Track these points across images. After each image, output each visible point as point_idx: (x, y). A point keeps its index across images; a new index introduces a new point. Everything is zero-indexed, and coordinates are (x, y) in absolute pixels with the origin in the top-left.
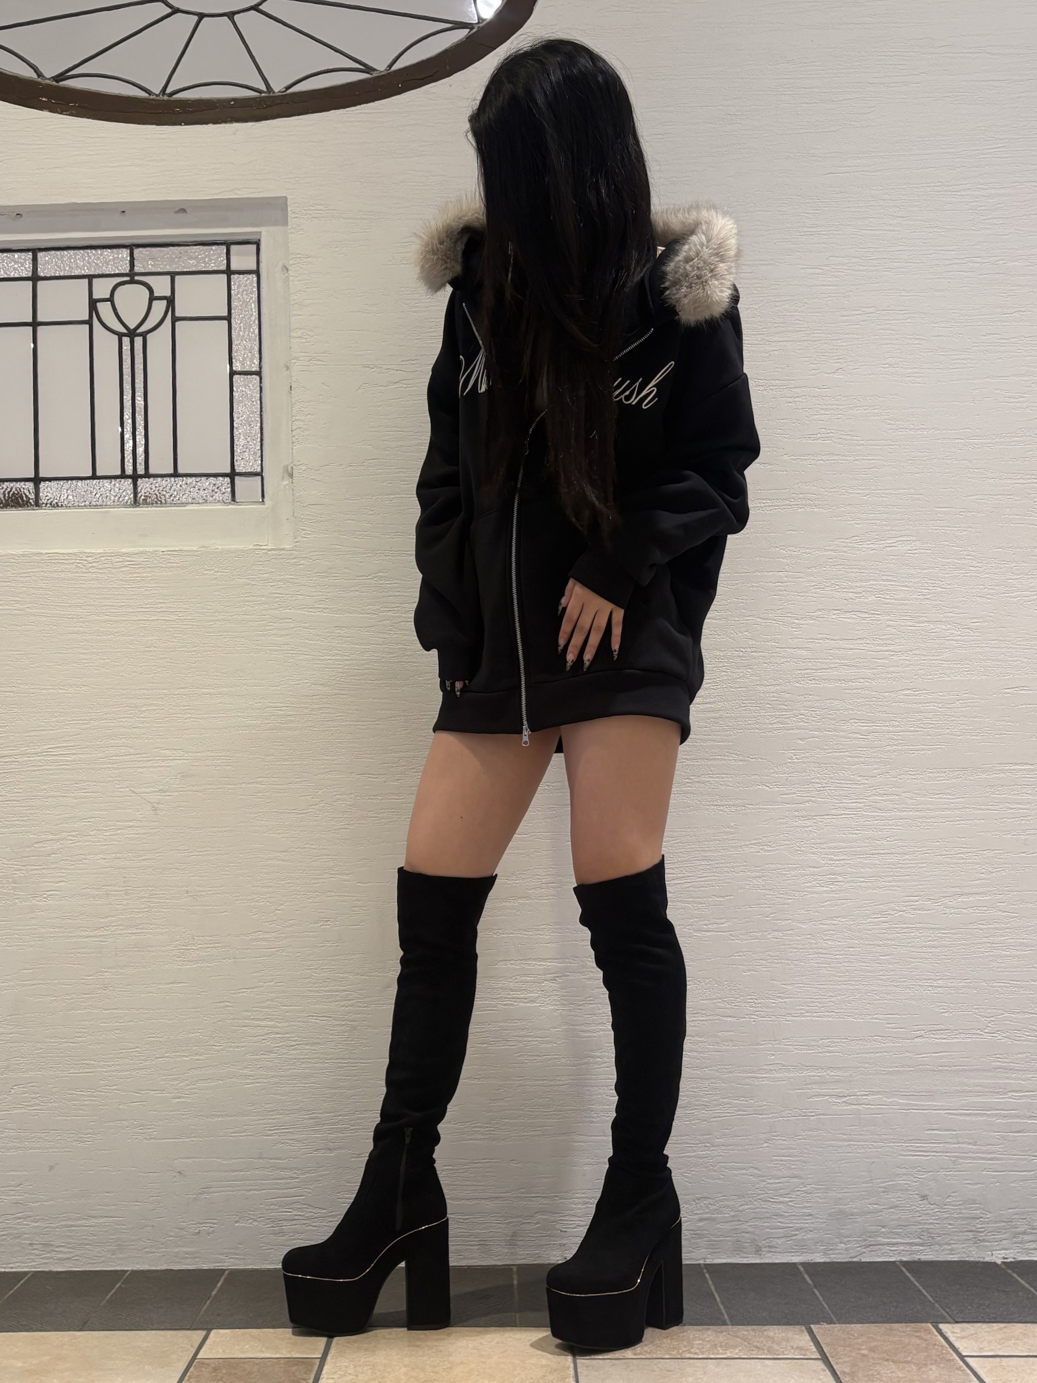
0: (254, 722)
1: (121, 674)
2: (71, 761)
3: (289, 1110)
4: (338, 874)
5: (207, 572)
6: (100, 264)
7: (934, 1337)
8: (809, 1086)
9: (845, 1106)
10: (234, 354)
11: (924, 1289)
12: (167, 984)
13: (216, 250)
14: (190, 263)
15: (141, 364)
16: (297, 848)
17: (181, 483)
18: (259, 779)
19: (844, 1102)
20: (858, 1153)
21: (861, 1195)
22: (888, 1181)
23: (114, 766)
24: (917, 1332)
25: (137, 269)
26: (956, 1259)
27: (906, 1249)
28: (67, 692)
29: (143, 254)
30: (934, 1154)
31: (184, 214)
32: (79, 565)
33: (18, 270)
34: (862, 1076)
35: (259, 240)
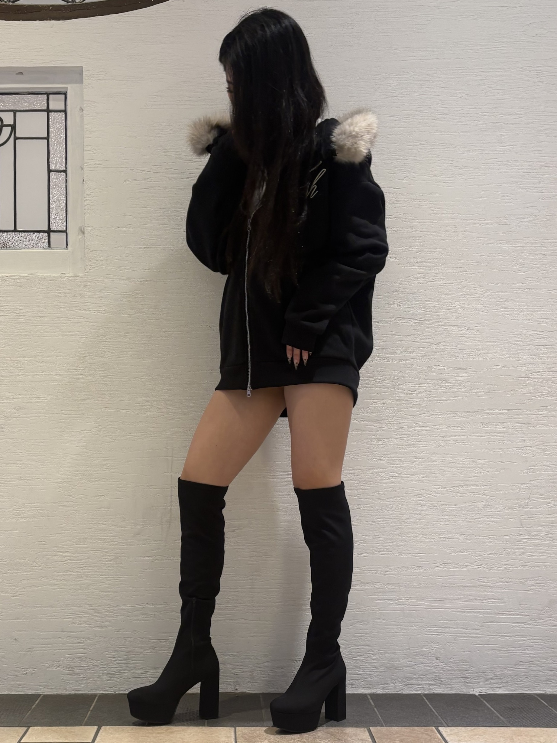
0: (60, 379)
3: (79, 604)
4: (109, 469)
5: (33, 288)
7: (435, 734)
8: (376, 594)
9: (396, 606)
10: (50, 160)
11: (434, 708)
12: (9, 530)
13: (40, 97)
14: (25, 105)
16: (85, 453)
17: (18, 236)
18: (63, 411)
19: (395, 603)
20: (403, 633)
21: (403, 657)
22: (418, 649)
24: (426, 731)
26: (454, 693)
27: (427, 687)
30: (444, 634)
31: (22, 76)
34: (406, 589)
35: (66, 92)
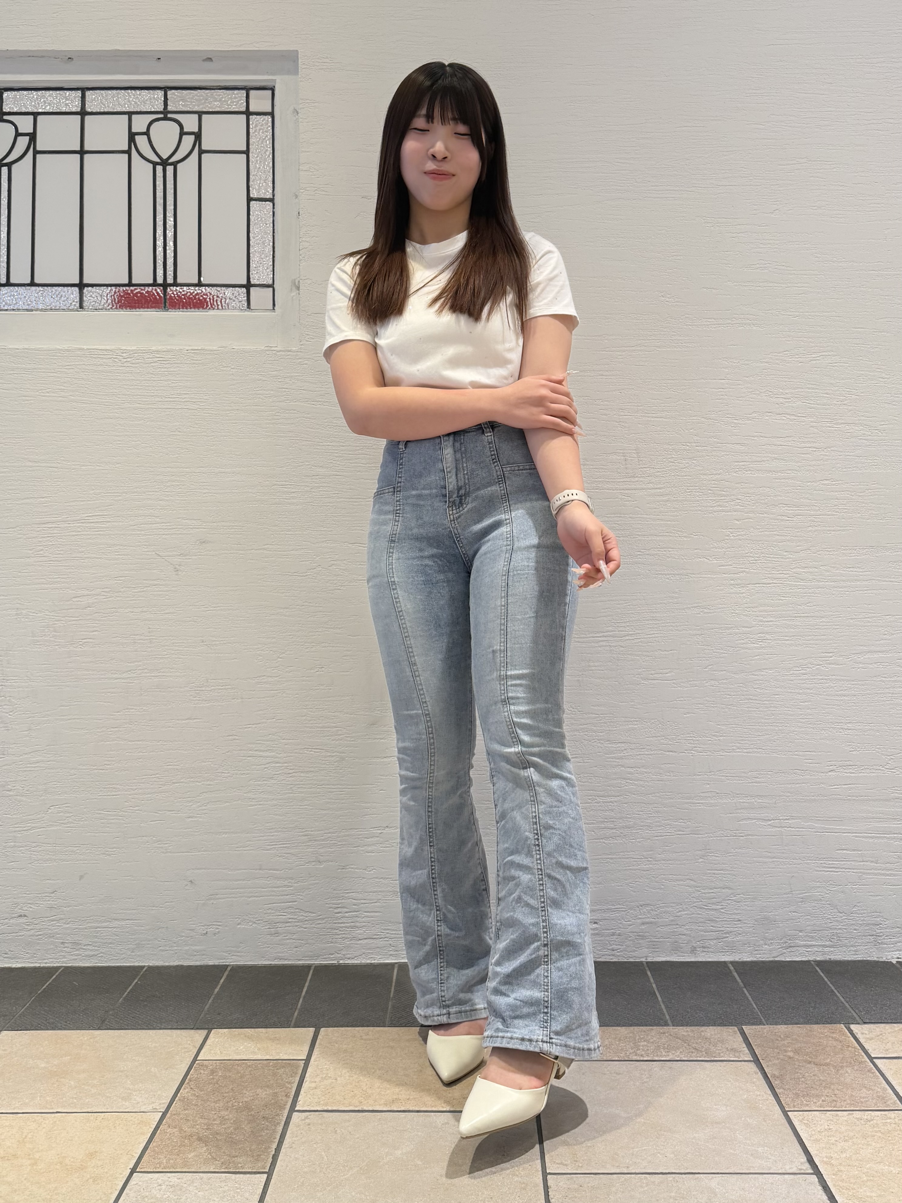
0: (263, 497)
1: (150, 454)
2: (105, 528)
3: (286, 828)
4: (332, 628)
5: (225, 367)
6: (139, 103)
7: (848, 1037)
8: (739, 811)
9: (770, 828)
10: (251, 183)
11: (836, 989)
12: (183, 720)
13: (237, 94)
14: (215, 105)
15: (171, 189)
16: (299, 605)
17: (204, 292)
18: (266, 546)
19: (769, 825)
20: (781, 868)
21: (783, 904)
22: (805, 893)
23: (143, 532)
24: (833, 1033)
25: (170, 108)
26: (860, 959)
27: (819, 950)
28: (102, 468)
29: (175, 95)
30: (843, 870)
31: (211, 63)
32: (115, 360)
33: (69, 106)
34: (784, 803)
35: (274, 87)
